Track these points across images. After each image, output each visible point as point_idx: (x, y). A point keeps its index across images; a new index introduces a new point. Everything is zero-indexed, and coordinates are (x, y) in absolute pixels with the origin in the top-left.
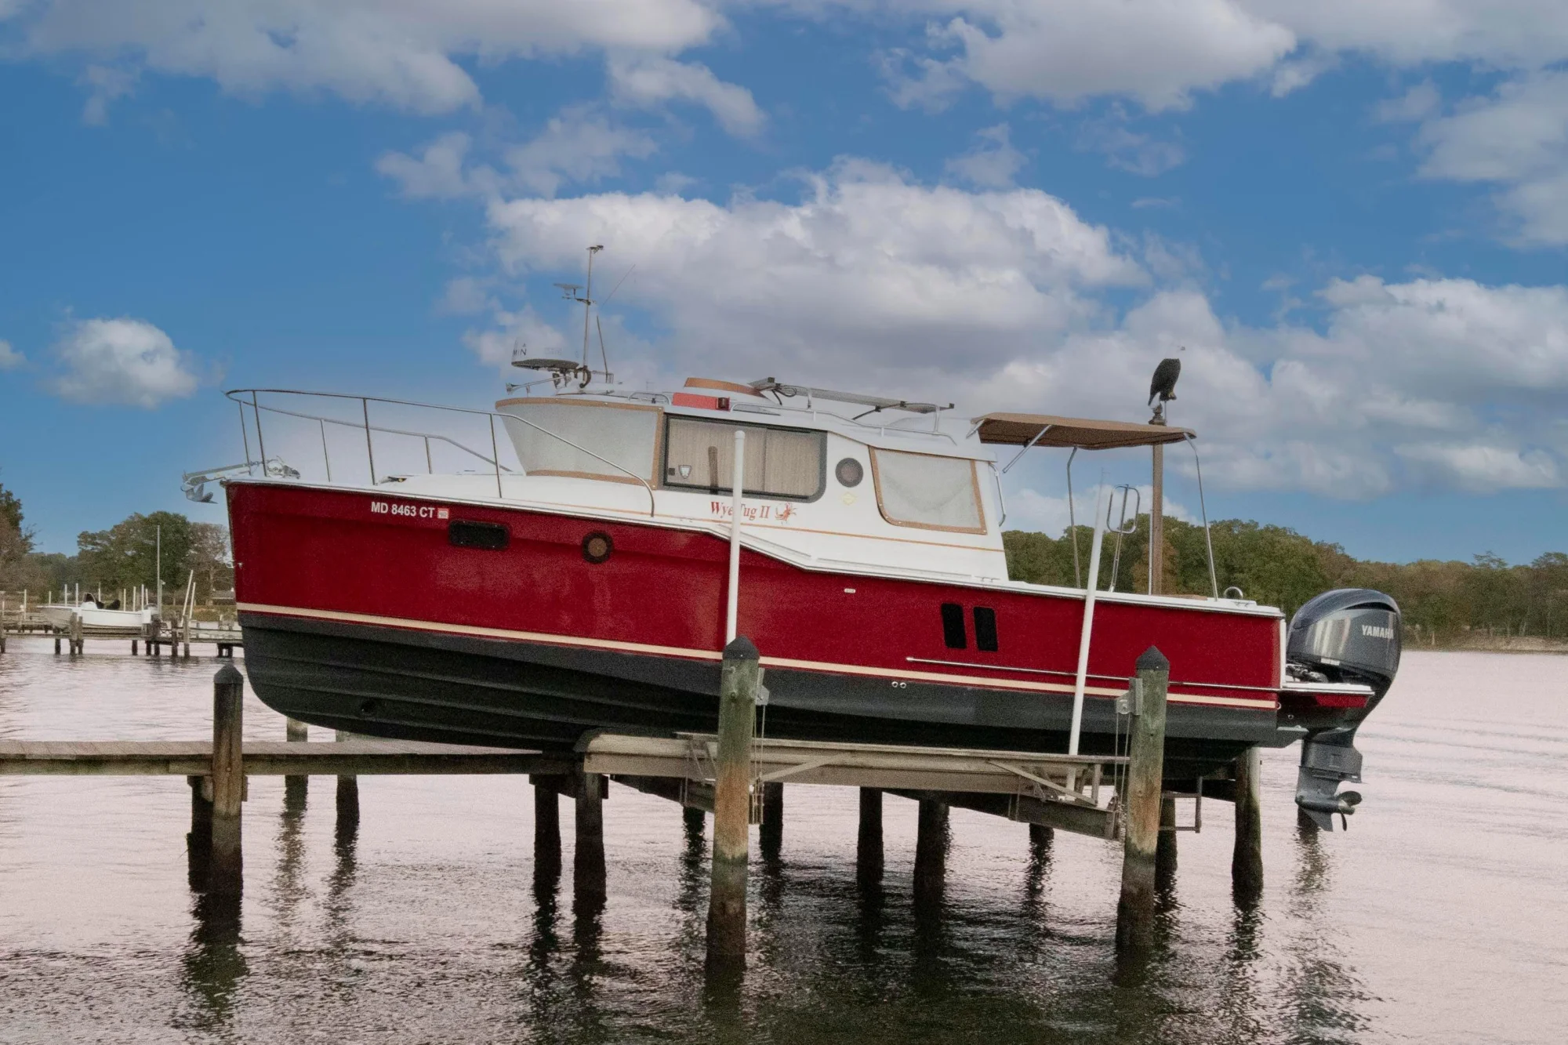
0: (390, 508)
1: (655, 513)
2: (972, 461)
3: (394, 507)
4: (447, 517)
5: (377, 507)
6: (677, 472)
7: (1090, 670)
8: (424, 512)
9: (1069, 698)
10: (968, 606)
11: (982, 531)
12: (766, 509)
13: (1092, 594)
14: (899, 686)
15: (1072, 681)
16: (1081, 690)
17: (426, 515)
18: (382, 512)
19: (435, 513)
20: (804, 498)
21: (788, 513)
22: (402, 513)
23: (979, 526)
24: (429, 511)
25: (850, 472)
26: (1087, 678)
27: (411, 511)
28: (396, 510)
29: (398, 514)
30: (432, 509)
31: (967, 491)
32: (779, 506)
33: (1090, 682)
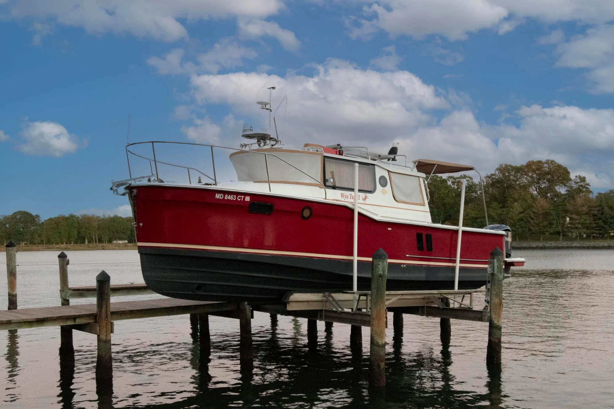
0: (224, 196)
1: (327, 198)
2: (419, 177)
3: (226, 196)
4: (249, 200)
5: (218, 196)
6: (329, 180)
7: (461, 257)
8: (239, 198)
9: (454, 268)
10: (424, 233)
11: (423, 204)
12: (359, 196)
13: (461, 228)
14: (403, 267)
15: (454, 261)
16: (458, 265)
17: (240, 199)
18: (220, 198)
19: (244, 198)
20: (371, 192)
21: (366, 198)
22: (229, 198)
23: (422, 202)
24: (241, 198)
25: (383, 182)
26: (460, 260)
27: (234, 197)
28: (227, 197)
29: (228, 199)
30: (243, 197)
31: (418, 189)
32: (363, 195)
33: (461, 262)
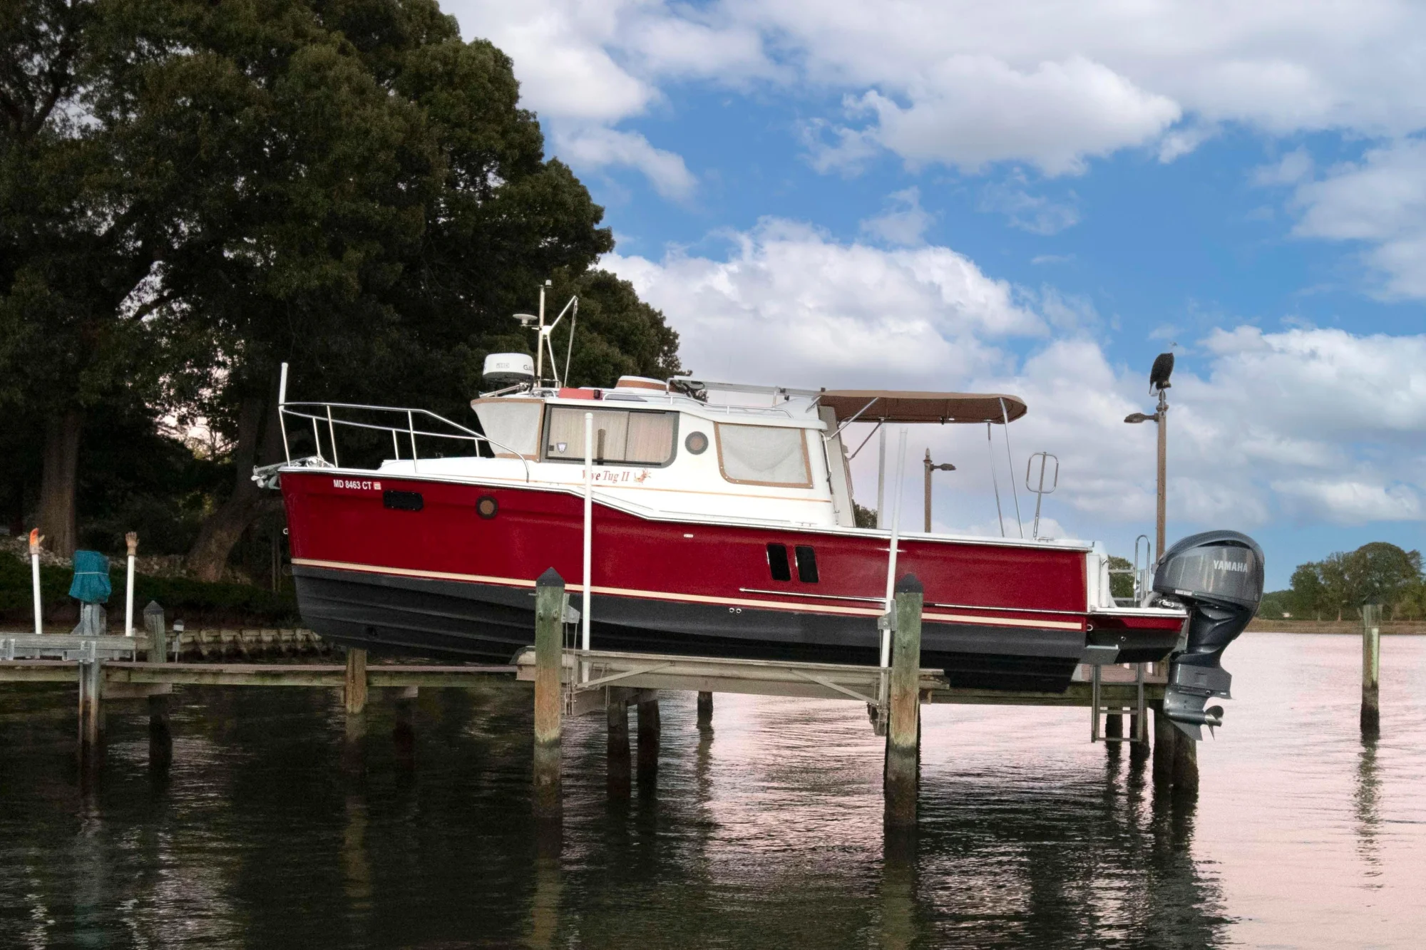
1: (530, 479)
2: (803, 430)
6: (555, 448)
9: (878, 620)
10: (792, 547)
11: (809, 485)
12: (626, 474)
14: (735, 612)
15: (883, 606)
20: (658, 465)
21: (644, 476)
23: (807, 481)
25: (697, 443)
30: (369, 483)
31: (797, 455)
32: (638, 471)
